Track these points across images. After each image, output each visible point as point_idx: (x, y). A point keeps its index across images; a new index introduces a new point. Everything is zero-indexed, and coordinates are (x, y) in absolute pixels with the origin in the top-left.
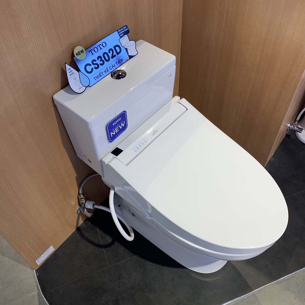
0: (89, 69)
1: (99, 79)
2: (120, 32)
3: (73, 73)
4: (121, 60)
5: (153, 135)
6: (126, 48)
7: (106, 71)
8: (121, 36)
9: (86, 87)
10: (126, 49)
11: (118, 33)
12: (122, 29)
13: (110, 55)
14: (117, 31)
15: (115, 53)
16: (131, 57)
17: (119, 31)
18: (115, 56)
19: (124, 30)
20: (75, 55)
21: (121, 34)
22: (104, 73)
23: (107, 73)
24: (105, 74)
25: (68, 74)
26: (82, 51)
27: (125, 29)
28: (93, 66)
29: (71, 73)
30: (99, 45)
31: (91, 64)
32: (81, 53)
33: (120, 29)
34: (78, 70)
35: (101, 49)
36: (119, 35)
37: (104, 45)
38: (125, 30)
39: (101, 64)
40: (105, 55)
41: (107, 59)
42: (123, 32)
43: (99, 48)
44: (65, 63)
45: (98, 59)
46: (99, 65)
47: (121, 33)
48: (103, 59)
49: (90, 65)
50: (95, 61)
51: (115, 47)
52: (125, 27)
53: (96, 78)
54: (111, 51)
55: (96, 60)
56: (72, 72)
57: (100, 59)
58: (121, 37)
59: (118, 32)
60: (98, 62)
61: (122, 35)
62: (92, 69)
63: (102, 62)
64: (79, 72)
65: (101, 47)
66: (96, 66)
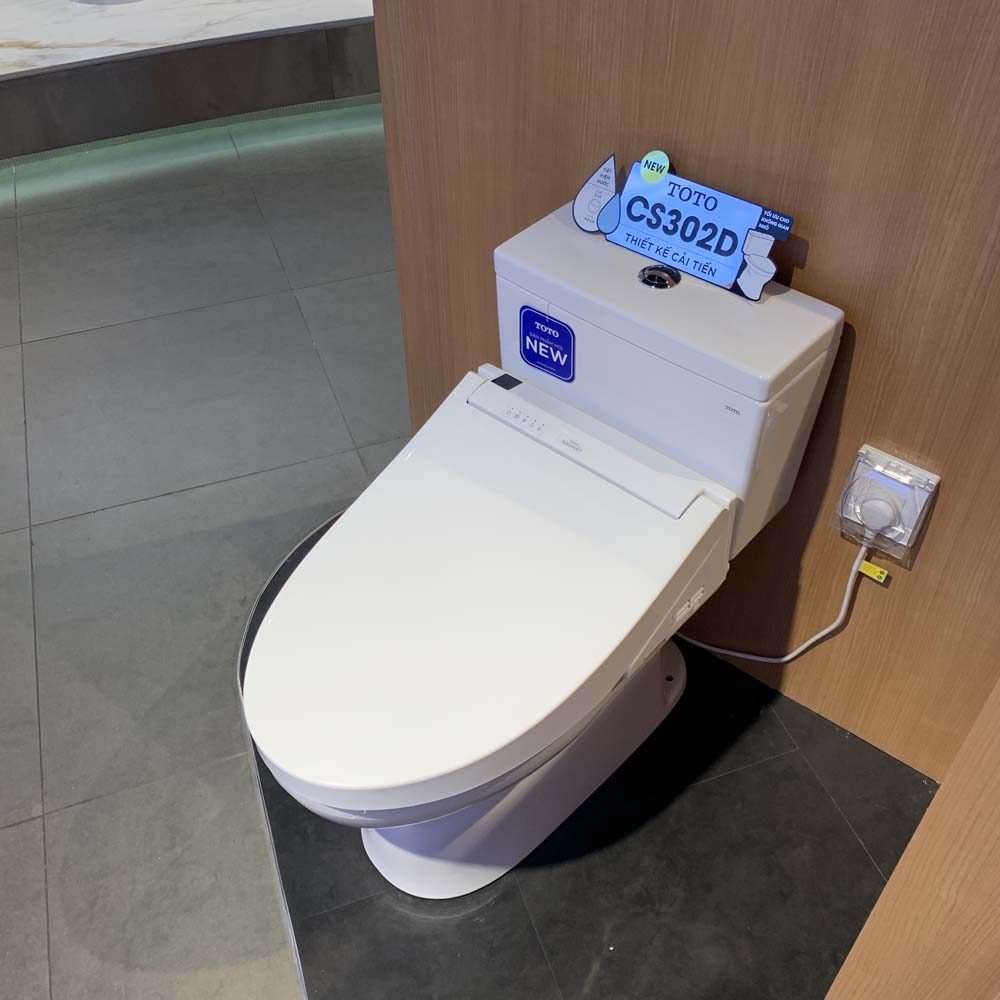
0: (638, 209)
1: (632, 246)
2: (768, 218)
3: (606, 184)
4: (711, 269)
5: (564, 442)
6: (747, 261)
7: (662, 251)
8: (761, 226)
9: (600, 231)
10: (744, 265)
11: (763, 215)
12: (776, 217)
13: (702, 235)
14: (764, 209)
15: (713, 243)
16: (736, 289)
17: (769, 214)
18: (709, 248)
19: (778, 221)
20: (644, 161)
21: (765, 224)
22: (654, 248)
23: (657, 256)
24: (652, 253)
25: (597, 176)
26: (660, 169)
27: (783, 223)
28: (648, 214)
29: (602, 179)
30: (700, 194)
31: (650, 207)
32: (655, 169)
33: (773, 212)
34: (619, 189)
35: (696, 204)
36: (760, 222)
37: (711, 203)
38: (780, 226)
39: (665, 229)
40: (692, 225)
41: (688, 234)
42: (772, 223)
43: (694, 198)
44: (614, 155)
45: (671, 213)
46: (661, 226)
47: (766, 221)
48: (680, 224)
49: (646, 205)
50: (663, 209)
51: (726, 232)
52: (787, 221)
53: (630, 238)
54: (710, 231)
55: (667, 211)
56: (607, 180)
57: (674, 217)
58: (758, 229)
59: (763, 212)
60: (666, 219)
61: (766, 228)
62: (642, 217)
63: (671, 227)
64: (616, 192)
65: (702, 201)
66: (654, 221)
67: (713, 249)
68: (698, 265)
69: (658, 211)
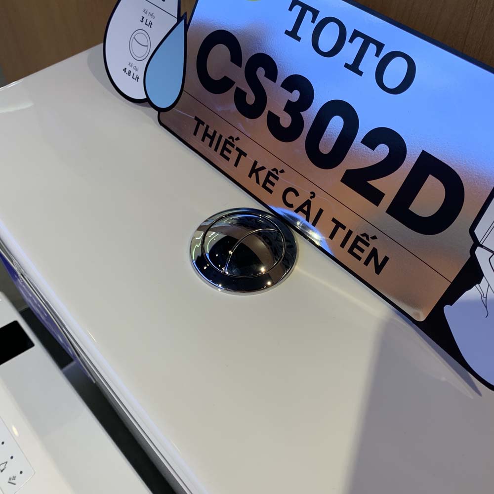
0: (220, 62)
4: (374, 253)
7: (263, 175)
9: (148, 101)
15: (389, 186)
18: (375, 197)
22: (246, 164)
28: (239, 76)
30: (368, 40)
31: (244, 62)
34: (185, 9)
35: (354, 67)
37: (396, 71)
40: (336, 124)
41: (326, 146)
43: (350, 51)
46: (265, 115)
48: (310, 115)
51: (429, 165)
53: (202, 129)
54: (383, 151)
55: (281, 78)
57: (295, 96)
60: (277, 99)
62: (225, 84)
63: (286, 121)
64: (179, 19)
65: (370, 62)
66: (251, 99)
67: (386, 202)
68: (341, 234)
69: (261, 72)
